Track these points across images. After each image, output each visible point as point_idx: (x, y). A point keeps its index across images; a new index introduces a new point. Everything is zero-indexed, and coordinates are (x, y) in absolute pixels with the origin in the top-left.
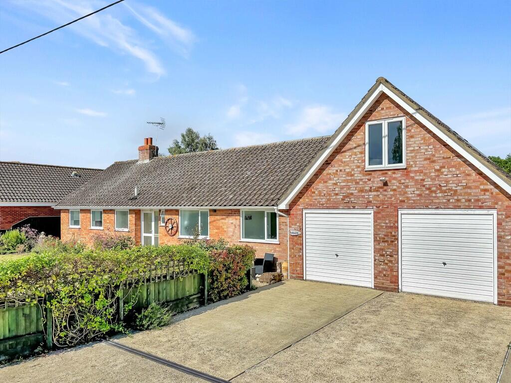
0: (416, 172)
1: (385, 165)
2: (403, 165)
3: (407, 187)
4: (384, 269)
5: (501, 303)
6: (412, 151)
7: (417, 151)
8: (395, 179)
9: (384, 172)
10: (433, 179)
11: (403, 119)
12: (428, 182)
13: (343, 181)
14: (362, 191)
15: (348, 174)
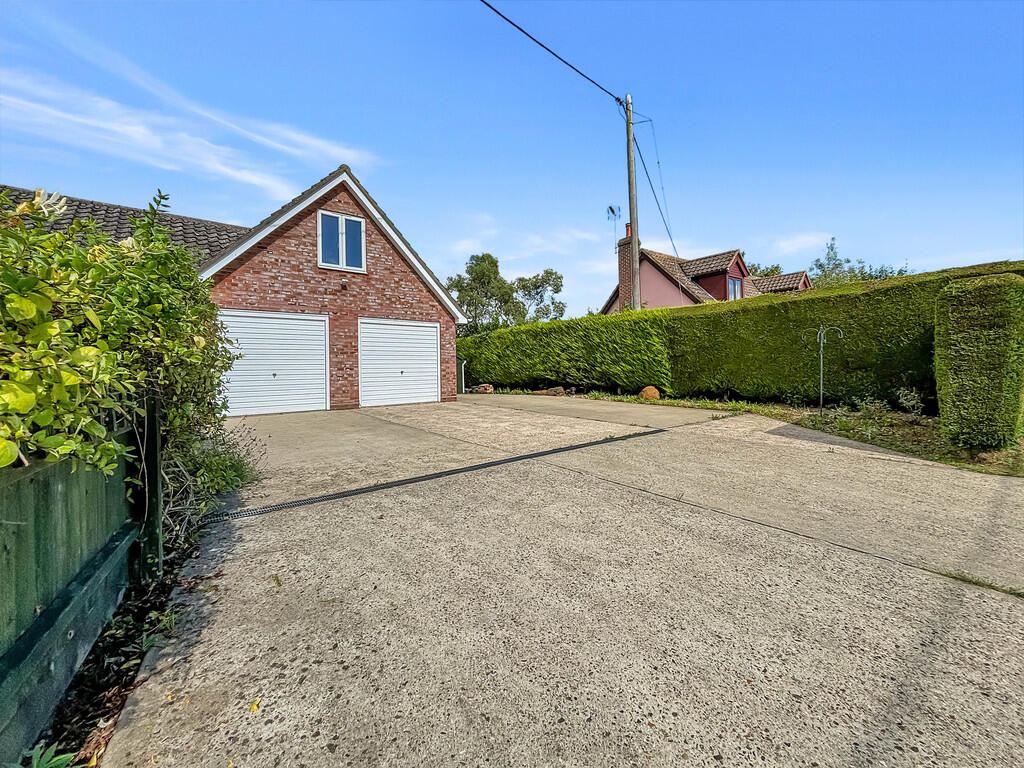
0: (376, 280)
1: (343, 265)
2: (363, 270)
3: (368, 294)
4: (344, 385)
5: (443, 401)
6: (372, 258)
7: (378, 259)
8: (354, 283)
9: (343, 274)
10: (393, 291)
11: (363, 221)
12: (388, 293)
13: (288, 276)
14: (314, 292)
15: (293, 267)
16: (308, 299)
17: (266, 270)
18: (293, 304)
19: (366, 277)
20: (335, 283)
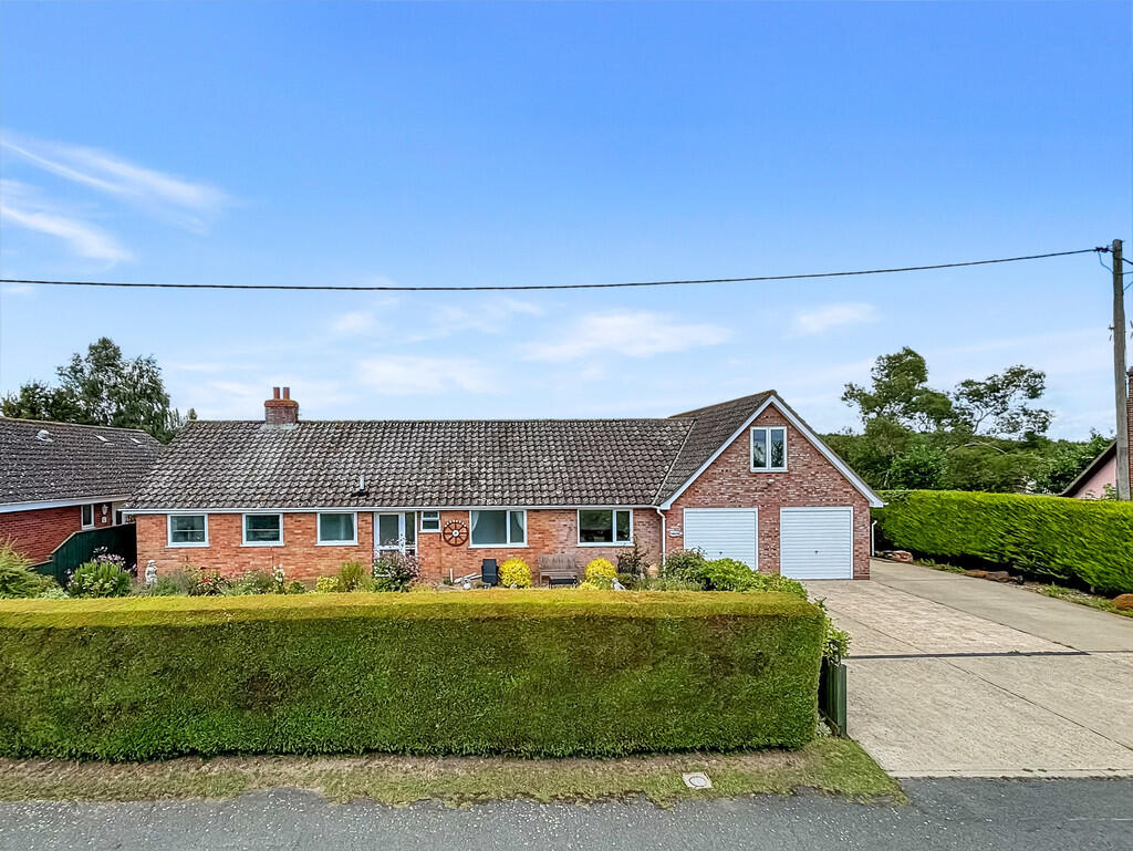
0: (796, 475)
1: (769, 468)
2: (784, 469)
3: (788, 488)
4: (769, 562)
5: (855, 578)
6: (792, 458)
7: (798, 458)
8: (778, 480)
9: (769, 475)
10: (809, 483)
11: (785, 428)
12: (806, 485)
13: (729, 481)
14: (747, 491)
15: (734, 475)
16: (744, 497)
17: (715, 479)
18: (734, 501)
19: (788, 475)
20: (762, 483)
